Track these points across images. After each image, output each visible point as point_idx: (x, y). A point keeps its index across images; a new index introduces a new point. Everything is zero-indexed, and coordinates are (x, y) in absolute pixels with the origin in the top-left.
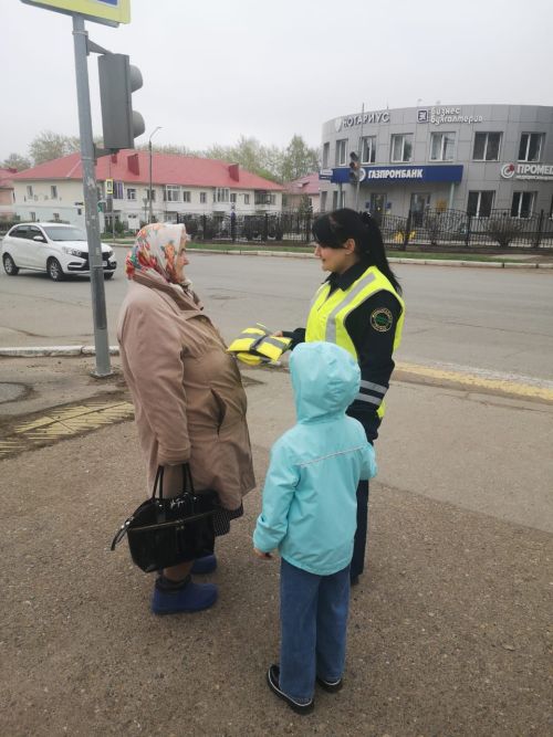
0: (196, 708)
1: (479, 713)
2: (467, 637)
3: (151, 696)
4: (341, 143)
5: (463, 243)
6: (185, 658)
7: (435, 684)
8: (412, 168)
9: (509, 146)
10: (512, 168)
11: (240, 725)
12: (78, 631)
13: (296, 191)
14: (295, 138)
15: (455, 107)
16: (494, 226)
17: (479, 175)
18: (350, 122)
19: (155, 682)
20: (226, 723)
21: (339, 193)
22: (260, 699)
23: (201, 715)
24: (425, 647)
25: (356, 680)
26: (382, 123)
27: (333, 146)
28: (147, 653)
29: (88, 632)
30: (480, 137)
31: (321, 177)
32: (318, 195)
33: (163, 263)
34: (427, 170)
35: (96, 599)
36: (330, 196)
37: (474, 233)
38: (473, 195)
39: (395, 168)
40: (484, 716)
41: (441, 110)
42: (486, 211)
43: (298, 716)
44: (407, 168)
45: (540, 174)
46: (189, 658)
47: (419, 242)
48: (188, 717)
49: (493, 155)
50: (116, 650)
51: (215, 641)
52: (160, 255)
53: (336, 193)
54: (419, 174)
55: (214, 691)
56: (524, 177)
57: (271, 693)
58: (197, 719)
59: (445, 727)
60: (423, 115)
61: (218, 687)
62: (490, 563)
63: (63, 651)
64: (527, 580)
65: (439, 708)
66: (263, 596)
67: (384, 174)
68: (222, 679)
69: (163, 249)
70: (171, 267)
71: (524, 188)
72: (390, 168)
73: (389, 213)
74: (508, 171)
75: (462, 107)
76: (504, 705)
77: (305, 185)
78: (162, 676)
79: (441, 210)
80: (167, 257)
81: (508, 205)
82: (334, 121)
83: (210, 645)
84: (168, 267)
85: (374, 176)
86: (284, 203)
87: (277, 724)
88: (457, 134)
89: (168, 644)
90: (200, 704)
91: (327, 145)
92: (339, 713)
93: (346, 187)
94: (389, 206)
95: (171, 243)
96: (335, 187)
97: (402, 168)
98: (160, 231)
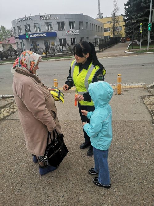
0: (80, 200)
1: (148, 169)
2: (132, 151)
3: (65, 203)
4: (19, 27)
5: (62, 53)
6: (67, 188)
7: (134, 166)
8: (42, 33)
9: (67, 25)
10: (69, 32)
11: (96, 199)
12: (26, 194)
13: (6, 43)
14: (2, 26)
15: (50, 15)
16: (69, 48)
17: (61, 34)
18: (20, 20)
19: (63, 198)
20: (91, 200)
21: (22, 42)
22: (96, 190)
23: (83, 202)
24: (125, 158)
25: (115, 173)
26: (30, 20)
27: (16, 28)
28: (54, 191)
29: (31, 193)
30: (59, 23)
31: (15, 38)
32: (15, 44)
33: (29, 67)
34: (47, 33)
35: (25, 182)
36: (19, 44)
37: (64, 50)
38: (61, 40)
39: (38, 34)
40: (149, 169)
41: (46, 16)
42: (65, 44)
43: (108, 189)
44: (41, 33)
45: (76, 33)
46: (68, 187)
47: (50, 55)
48: (80, 204)
49: (63, 28)
50: (44, 194)
51: (72, 179)
52: (29, 64)
53: (21, 42)
54: (45, 35)
55: (82, 193)
56: (72, 34)
57: (98, 186)
58: (83, 203)
59: (143, 175)
60: (42, 17)
61: (82, 191)
62: (124, 131)
63: (26, 203)
64: (135, 133)
65: (139, 171)
66: (77, 161)
67: (35, 36)
68: (82, 189)
69: (30, 62)
70: (32, 69)
71: (73, 37)
72: (36, 34)
73: (39, 47)
74: (68, 32)
75: (52, 15)
76: (151, 164)
77: (9, 41)
78: (64, 196)
79: (53, 45)
80: (31, 65)
81: (70, 42)
82: (15, 20)
83: (71, 181)
84: (31, 69)
85: (32, 36)
86: (4, 47)
87: (105, 194)
88: (52, 23)
89: (59, 186)
90: (80, 198)
91: (14, 28)
92: (118, 184)
93: (24, 40)
94: (38, 45)
95: (34, 61)
96: (21, 41)
97: (40, 33)
98: (31, 55)
